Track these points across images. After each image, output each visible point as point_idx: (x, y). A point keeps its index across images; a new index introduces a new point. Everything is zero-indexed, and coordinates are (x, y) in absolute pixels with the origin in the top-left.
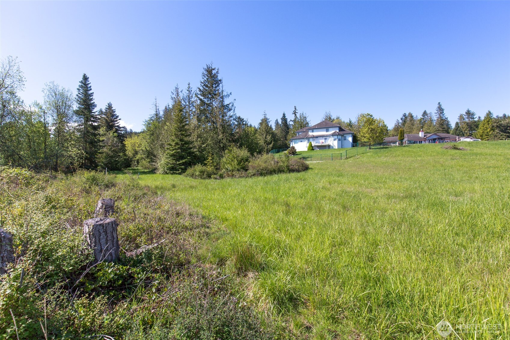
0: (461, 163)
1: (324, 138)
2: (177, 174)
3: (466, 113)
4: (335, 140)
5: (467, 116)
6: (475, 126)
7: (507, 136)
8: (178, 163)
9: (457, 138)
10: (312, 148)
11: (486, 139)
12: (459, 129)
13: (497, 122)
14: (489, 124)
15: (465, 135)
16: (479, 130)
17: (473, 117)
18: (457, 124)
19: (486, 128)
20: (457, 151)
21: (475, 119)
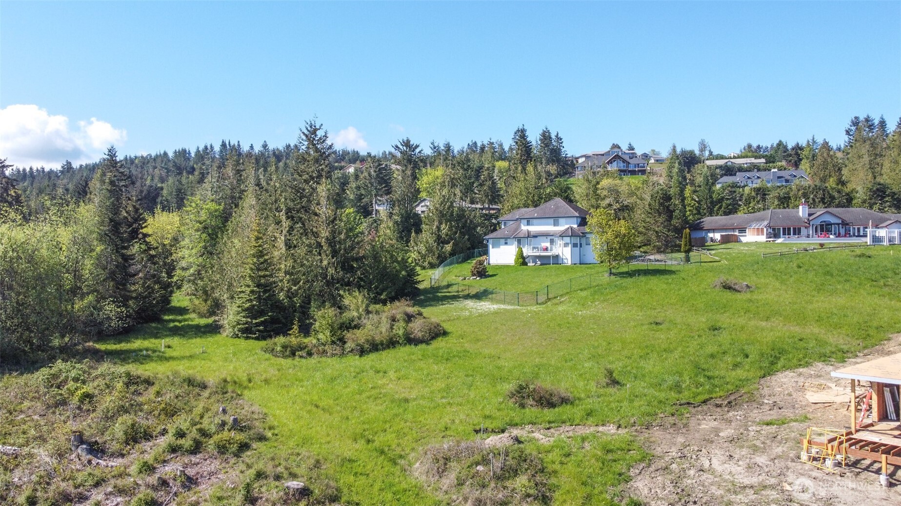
1: (549, 238)
2: (253, 338)
4: (566, 245)
8: (254, 321)
9: (870, 224)
10: (523, 261)
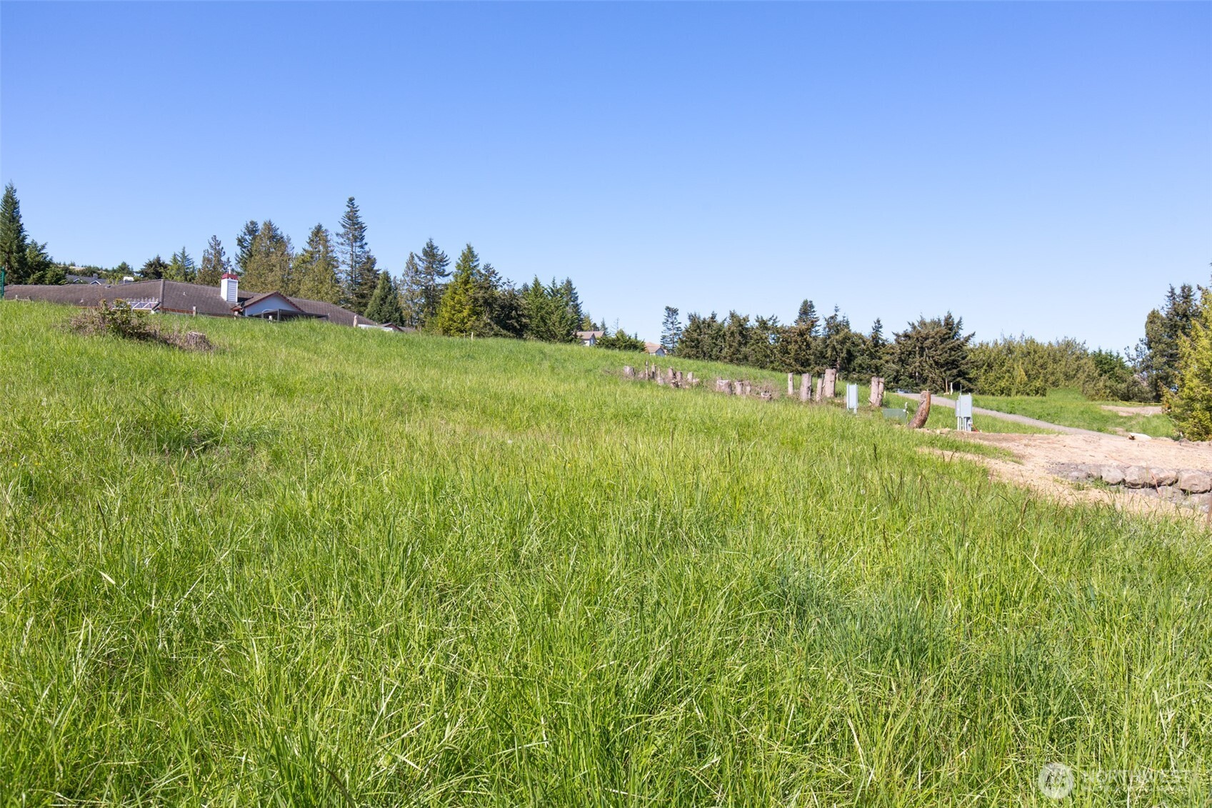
3: (425, 253)
5: (424, 263)
9: (355, 321)
13: (487, 286)
14: (467, 290)
17: (444, 270)
19: (460, 302)
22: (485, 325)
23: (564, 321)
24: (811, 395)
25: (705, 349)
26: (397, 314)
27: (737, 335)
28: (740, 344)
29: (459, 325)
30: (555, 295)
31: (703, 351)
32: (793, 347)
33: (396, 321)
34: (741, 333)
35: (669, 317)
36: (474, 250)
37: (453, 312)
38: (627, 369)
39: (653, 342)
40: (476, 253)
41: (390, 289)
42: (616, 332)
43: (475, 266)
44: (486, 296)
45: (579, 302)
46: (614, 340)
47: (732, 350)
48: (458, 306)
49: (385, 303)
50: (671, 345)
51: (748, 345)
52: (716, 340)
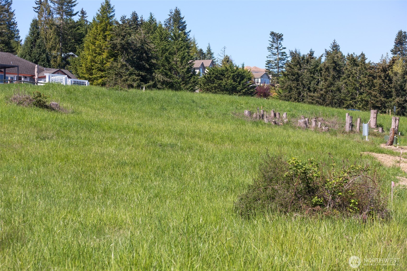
0: (62, 152)
5: (57, 5)
6: (74, 36)
7: (142, 76)
9: (36, 70)
11: (100, 81)
12: (38, 41)
13: (123, 34)
14: (105, 36)
15: (52, 63)
16: (85, 53)
17: (72, 11)
18: (35, 25)
19: (100, 47)
20: (45, 113)
21: (73, 17)
22: (123, 66)
23: (185, 61)
24: (352, 128)
25: (304, 82)
26: (44, 56)
27: (331, 71)
28: (334, 78)
29: (99, 66)
30: (177, 39)
31: (303, 84)
32: (377, 81)
33: (43, 61)
34: (335, 69)
35: (274, 42)
36: (111, 3)
37: (94, 55)
38: (246, 112)
39: (257, 66)
40: (112, 6)
41: (38, 34)
42: (222, 58)
43: (111, 16)
44: (123, 42)
45: (187, 31)
46: (223, 71)
47: (327, 83)
48: (98, 49)
49: (35, 46)
50: (276, 70)
51: (341, 79)
52: (314, 74)
